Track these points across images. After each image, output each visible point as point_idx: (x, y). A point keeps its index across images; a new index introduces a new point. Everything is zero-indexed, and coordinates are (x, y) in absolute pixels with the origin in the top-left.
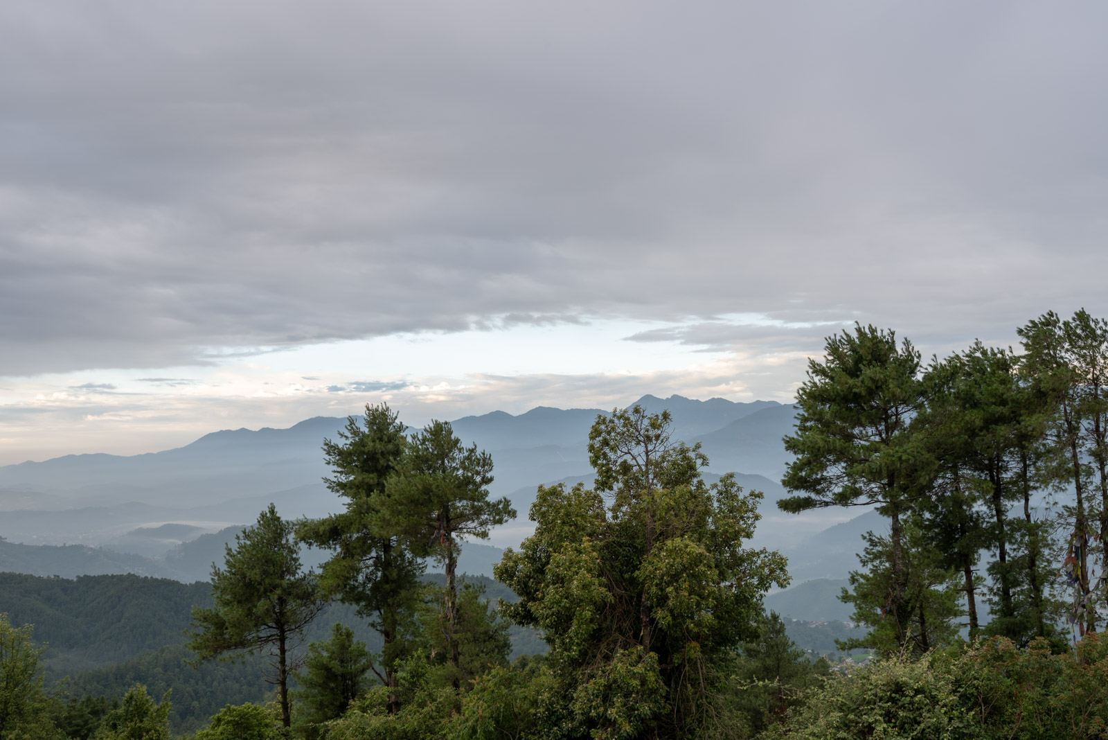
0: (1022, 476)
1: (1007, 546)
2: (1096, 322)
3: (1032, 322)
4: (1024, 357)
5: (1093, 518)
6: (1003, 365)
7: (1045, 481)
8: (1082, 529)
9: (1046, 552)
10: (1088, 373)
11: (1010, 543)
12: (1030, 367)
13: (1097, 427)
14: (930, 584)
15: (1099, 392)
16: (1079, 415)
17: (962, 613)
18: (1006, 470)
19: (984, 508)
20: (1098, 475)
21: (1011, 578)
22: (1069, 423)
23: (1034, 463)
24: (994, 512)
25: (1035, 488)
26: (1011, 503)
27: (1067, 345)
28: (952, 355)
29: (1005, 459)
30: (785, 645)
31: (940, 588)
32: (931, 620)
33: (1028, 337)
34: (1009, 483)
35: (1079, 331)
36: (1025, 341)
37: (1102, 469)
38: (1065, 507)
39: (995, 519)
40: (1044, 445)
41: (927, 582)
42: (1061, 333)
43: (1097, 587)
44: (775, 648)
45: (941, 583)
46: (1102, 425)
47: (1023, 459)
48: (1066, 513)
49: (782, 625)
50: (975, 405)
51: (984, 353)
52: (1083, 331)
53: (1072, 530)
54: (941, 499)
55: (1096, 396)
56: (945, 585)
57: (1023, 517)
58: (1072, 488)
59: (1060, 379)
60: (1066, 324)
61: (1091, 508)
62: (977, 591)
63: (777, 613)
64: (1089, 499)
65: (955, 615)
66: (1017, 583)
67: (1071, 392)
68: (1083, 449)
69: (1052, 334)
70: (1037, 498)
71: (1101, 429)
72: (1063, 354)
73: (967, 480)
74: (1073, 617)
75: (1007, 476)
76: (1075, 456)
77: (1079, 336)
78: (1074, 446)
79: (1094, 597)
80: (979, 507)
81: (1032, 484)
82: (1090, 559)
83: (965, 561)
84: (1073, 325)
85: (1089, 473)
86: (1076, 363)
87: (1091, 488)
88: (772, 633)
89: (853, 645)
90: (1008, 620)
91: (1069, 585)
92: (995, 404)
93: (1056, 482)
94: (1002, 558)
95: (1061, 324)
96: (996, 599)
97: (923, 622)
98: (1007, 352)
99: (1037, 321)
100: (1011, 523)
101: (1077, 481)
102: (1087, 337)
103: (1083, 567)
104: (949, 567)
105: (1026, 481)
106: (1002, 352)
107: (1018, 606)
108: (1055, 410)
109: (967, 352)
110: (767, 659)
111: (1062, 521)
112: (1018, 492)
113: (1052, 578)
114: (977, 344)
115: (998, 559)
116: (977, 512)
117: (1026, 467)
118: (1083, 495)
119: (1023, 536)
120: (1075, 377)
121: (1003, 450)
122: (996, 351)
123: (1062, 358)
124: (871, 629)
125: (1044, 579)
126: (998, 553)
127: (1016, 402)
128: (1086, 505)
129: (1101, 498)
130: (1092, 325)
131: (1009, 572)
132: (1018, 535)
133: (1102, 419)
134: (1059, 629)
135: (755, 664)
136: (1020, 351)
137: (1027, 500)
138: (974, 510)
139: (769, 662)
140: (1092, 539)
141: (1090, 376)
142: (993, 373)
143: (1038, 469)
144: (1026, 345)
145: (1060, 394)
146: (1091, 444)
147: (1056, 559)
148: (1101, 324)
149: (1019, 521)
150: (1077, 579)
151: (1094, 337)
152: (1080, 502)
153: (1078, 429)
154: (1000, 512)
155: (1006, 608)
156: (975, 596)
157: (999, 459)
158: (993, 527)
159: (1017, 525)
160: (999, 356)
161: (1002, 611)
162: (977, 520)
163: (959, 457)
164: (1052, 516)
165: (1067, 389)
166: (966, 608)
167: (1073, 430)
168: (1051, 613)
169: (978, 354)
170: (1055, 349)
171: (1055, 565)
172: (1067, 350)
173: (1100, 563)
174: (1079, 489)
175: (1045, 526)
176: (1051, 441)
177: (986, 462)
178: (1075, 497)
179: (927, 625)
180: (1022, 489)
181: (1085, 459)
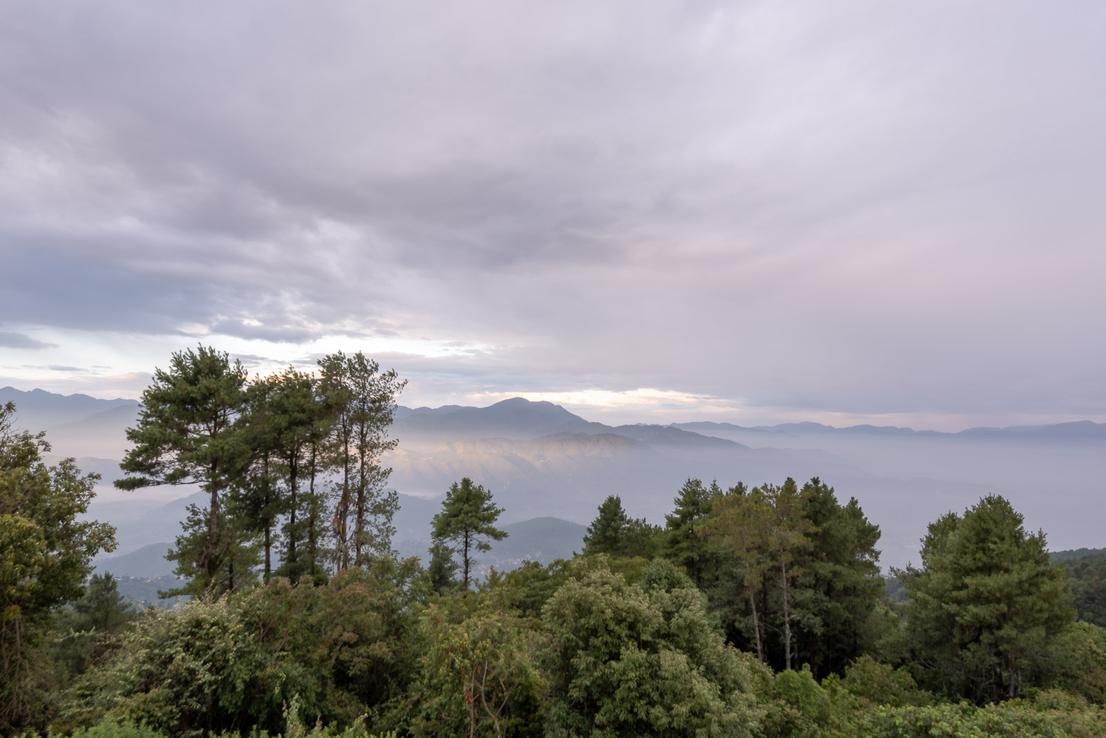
0: (312, 463)
1: (297, 512)
2: (368, 361)
3: (328, 357)
4: (320, 380)
5: (354, 491)
6: (307, 384)
7: (326, 466)
8: (346, 499)
9: (322, 515)
10: (360, 394)
11: (299, 509)
12: (324, 388)
13: (362, 430)
14: (240, 542)
15: (366, 407)
16: (352, 421)
17: (261, 562)
18: (303, 458)
19: (284, 486)
20: (360, 461)
21: (297, 534)
22: (344, 427)
23: (320, 454)
24: (291, 488)
25: (321, 471)
26: (303, 481)
27: (348, 375)
28: (272, 375)
29: (302, 450)
30: (115, 599)
31: (247, 544)
32: (238, 569)
33: (324, 367)
34: (302, 467)
35: (357, 366)
36: (321, 369)
37: (362, 459)
38: (337, 484)
39: (291, 493)
40: (329, 441)
41: (238, 541)
42: (345, 366)
43: (351, 538)
44: (106, 603)
45: (249, 541)
46: (365, 429)
47: (314, 450)
48: (337, 488)
49: (114, 583)
50: (285, 412)
51: (296, 375)
52: (359, 366)
53: (340, 499)
54: (254, 479)
55: (363, 410)
56: (251, 542)
57: (310, 491)
58: (342, 471)
59: (341, 397)
60: (349, 360)
61: (353, 484)
62: (274, 545)
63: (111, 574)
64: (352, 478)
65: (256, 564)
66: (300, 538)
67: (348, 406)
68: (353, 444)
69: (339, 366)
70: (320, 478)
71: (364, 432)
72: (345, 380)
73: (275, 464)
74: (335, 559)
75: (303, 462)
76: (346, 449)
77: (357, 370)
78: (346, 442)
79: (349, 544)
80: (281, 484)
81: (318, 468)
82: (349, 519)
83: (267, 523)
84: (353, 362)
85: (355, 460)
86: (353, 387)
87: (354, 471)
88: (104, 590)
89: (174, 593)
90: (292, 564)
91: (335, 537)
92: (298, 411)
93: (333, 467)
94: (293, 520)
95: (346, 360)
96: (285, 550)
97: (231, 571)
98: (310, 376)
99: (331, 356)
100: (300, 496)
101: (346, 467)
102: (361, 370)
103: (344, 525)
104: (255, 528)
105: (314, 466)
106: (307, 376)
107: (300, 554)
108: (337, 417)
109: (284, 373)
110: (96, 613)
111: (334, 493)
112: (308, 474)
113: (324, 533)
114: (291, 368)
115: (290, 521)
116: (279, 488)
117: (314, 456)
118: (349, 476)
119: (308, 504)
120: (351, 396)
121: (302, 444)
122: (303, 374)
123: (344, 383)
124: (191, 580)
125: (319, 533)
126: (290, 516)
127: (313, 411)
128: (350, 482)
129: (360, 478)
130: (365, 362)
131: (296, 530)
132: (305, 504)
133: (366, 425)
134: (325, 567)
135: (84, 618)
136: (319, 376)
137: (313, 479)
138: (277, 487)
139: (98, 615)
140: (351, 505)
141: (361, 396)
142: (299, 390)
143: (323, 458)
144: (323, 372)
145: (341, 408)
146: (357, 442)
147: (327, 521)
148: (371, 363)
149: (306, 494)
150: (339, 533)
151: (366, 371)
152: (346, 481)
153: (350, 431)
154: (294, 488)
155: (292, 556)
156: (271, 548)
157: (298, 450)
158: (289, 499)
159: (305, 497)
160: (305, 378)
161: (288, 558)
162: (278, 493)
163: (271, 449)
164: (328, 490)
165: (345, 404)
166: (264, 558)
167: (347, 433)
168: (322, 557)
169: (291, 376)
170: (341, 376)
171: (327, 524)
172: (349, 378)
173: (355, 521)
174: (347, 471)
175: (324, 496)
176: (333, 438)
177: (289, 452)
178: (344, 477)
179: (235, 573)
180: (311, 471)
181: (353, 451)
